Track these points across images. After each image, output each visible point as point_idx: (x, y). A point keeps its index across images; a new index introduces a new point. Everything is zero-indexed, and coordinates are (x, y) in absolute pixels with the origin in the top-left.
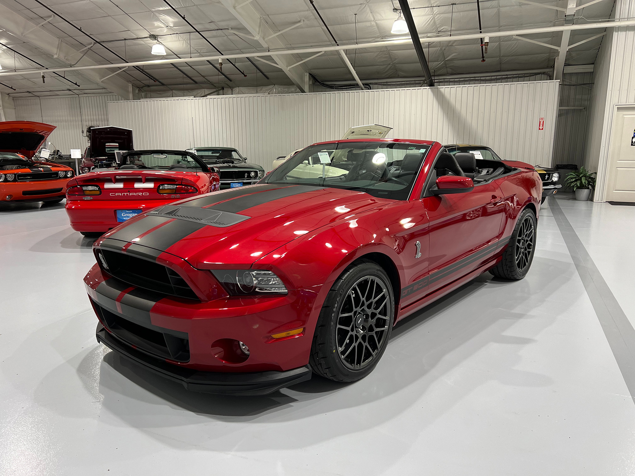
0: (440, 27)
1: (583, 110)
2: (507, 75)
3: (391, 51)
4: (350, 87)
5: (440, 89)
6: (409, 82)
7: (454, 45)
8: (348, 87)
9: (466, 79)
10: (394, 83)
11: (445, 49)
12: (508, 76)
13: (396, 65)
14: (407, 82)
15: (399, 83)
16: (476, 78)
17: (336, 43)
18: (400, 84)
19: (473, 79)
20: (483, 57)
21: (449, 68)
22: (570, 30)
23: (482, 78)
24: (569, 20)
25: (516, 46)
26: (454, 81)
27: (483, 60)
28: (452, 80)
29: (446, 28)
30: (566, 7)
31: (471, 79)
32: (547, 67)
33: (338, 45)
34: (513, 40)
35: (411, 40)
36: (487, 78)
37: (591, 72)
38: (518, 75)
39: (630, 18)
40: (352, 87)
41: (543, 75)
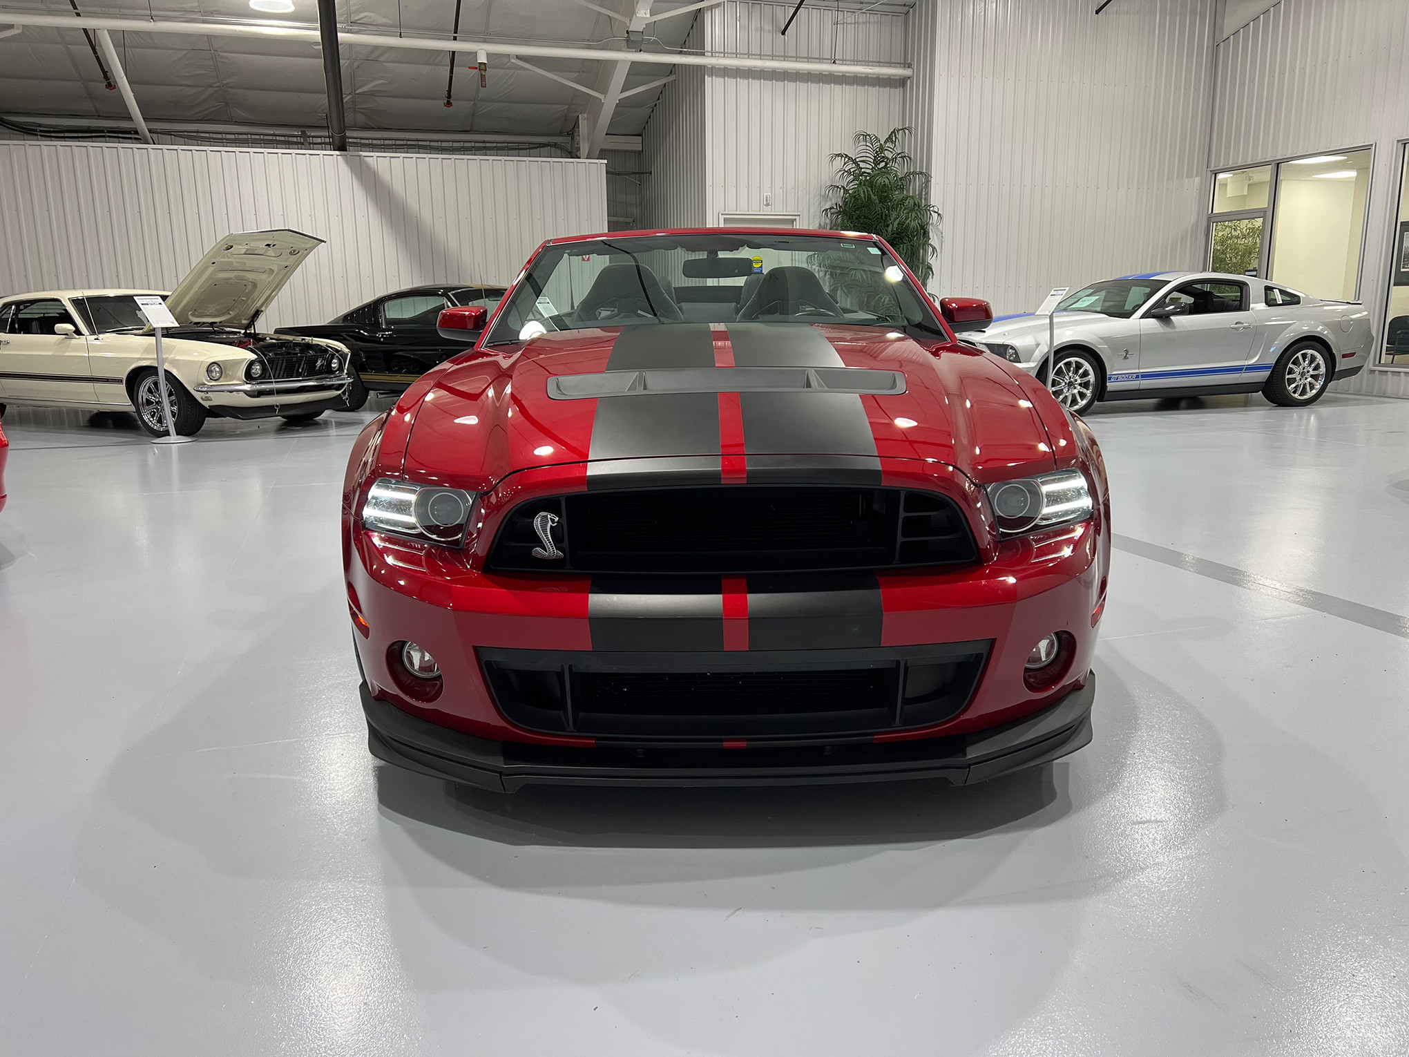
0: (357, 11)
1: (631, 224)
2: (484, 142)
3: (221, 54)
4: (90, 135)
5: (366, 158)
6: (258, 137)
7: (382, 59)
8: (80, 135)
9: (398, 142)
10: (220, 136)
11: (359, 67)
12: (488, 145)
13: (229, 89)
14: (253, 137)
15: (233, 136)
16: (420, 143)
17: (75, 8)
18: (236, 139)
19: (413, 143)
20: (449, 96)
21: (362, 113)
22: (629, 61)
23: (432, 144)
24: (633, 41)
25: (511, 82)
26: (371, 144)
27: (449, 104)
28: (367, 141)
29: (370, 17)
30: (631, 13)
31: (409, 143)
32: (560, 134)
33: (78, 15)
34: (508, 68)
35: (319, 33)
36: (444, 144)
37: (635, 152)
38: (506, 144)
39: (752, 55)
40: (93, 134)
41: (553, 149)
